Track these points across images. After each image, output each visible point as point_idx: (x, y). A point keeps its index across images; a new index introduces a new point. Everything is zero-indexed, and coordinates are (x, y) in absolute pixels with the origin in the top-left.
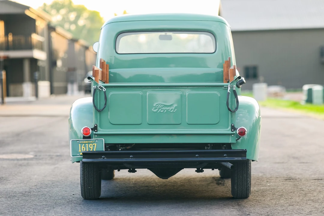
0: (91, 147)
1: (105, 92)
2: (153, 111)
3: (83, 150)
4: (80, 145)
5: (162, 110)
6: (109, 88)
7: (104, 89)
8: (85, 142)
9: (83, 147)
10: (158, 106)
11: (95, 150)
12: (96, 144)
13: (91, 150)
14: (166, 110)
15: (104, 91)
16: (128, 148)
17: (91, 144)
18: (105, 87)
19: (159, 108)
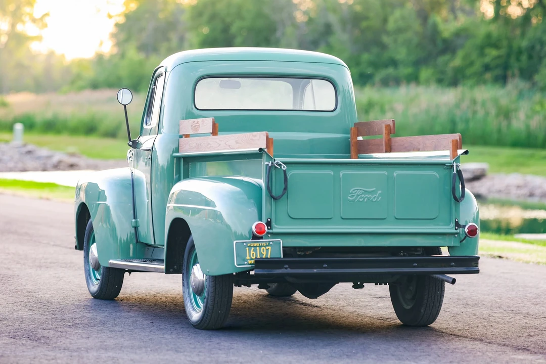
0: (263, 251)
1: (285, 171)
2: (349, 200)
3: (253, 256)
4: (247, 249)
5: (361, 198)
6: (290, 165)
7: (284, 167)
8: (255, 245)
9: (252, 252)
10: (356, 193)
11: (269, 257)
12: (270, 248)
13: (264, 257)
14: (366, 199)
15: (284, 169)
16: (308, 253)
17: (263, 248)
18: (285, 163)
19: (359, 195)
